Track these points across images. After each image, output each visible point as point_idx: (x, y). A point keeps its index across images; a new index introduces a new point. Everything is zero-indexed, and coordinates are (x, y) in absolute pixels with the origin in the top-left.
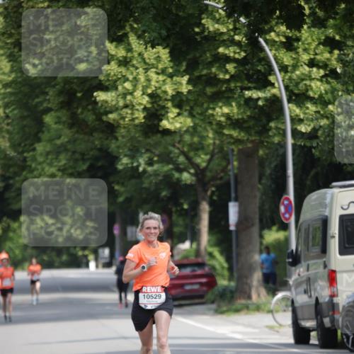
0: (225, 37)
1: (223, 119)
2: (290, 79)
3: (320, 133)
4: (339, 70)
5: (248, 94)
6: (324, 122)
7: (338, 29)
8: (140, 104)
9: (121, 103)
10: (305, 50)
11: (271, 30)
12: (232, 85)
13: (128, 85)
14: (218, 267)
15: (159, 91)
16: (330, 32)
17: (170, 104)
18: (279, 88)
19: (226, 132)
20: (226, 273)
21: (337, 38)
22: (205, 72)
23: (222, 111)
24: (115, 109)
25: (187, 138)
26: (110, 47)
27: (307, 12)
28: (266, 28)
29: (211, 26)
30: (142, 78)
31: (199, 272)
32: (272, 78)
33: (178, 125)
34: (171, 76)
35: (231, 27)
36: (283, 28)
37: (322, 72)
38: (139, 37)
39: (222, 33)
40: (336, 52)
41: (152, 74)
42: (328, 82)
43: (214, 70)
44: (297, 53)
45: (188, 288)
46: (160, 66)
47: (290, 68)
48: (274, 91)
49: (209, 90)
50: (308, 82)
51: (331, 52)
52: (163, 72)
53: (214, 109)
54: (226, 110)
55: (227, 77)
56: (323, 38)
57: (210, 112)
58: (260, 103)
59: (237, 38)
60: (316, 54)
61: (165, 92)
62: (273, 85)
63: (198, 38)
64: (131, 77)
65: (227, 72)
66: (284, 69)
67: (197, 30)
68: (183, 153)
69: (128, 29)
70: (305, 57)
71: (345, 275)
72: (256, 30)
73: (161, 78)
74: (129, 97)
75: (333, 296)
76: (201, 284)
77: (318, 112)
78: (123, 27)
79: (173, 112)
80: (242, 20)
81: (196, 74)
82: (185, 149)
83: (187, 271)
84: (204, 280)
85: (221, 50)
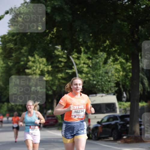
0: (61, 56)
1: (60, 78)
2: (78, 67)
3: (86, 82)
4: (91, 66)
5: (67, 71)
6: (87, 79)
7: (91, 55)
8: (38, 73)
9: (33, 73)
10: (82, 60)
11: (73, 54)
12: (63, 69)
13: (34, 68)
14: (58, 117)
15: (43, 70)
16: (89, 55)
17: (46, 73)
18: (75, 70)
19: (61, 81)
20: (61, 119)
21: (91, 57)
22: (55, 65)
23: (60, 75)
24: (31, 74)
25: (50, 82)
26: (30, 58)
27: (83, 50)
28: (72, 54)
29: (57, 53)
30: (38, 66)
31: (53, 118)
32: (73, 67)
33: (48, 79)
34: (46, 66)
35: (62, 53)
36: (76, 54)
37: (87, 66)
38: (38, 55)
39: (60, 55)
40: (90, 61)
41: (41, 65)
42: (88, 69)
43: (58, 64)
44: (80, 61)
45: (50, 123)
46: (44, 63)
47: (78, 65)
48: (74, 70)
49: (57, 70)
50: (83, 68)
51: (89, 60)
52: (44, 64)
53: (57, 75)
54: (61, 75)
55: (61, 66)
56: (87, 57)
57: (57, 76)
58: (70, 74)
59: (64, 56)
60: (85, 61)
61: (45, 70)
62: (73, 69)
63: (54, 56)
64: (35, 66)
65: (61, 65)
66: (77, 64)
67: (53, 54)
68: (49, 86)
69: (35, 53)
70: (82, 62)
71: (93, 120)
72: (69, 54)
73: (44, 66)
74: (35, 71)
75: (89, 125)
76: (54, 122)
77: (85, 76)
78: (33, 53)
79: (47, 75)
80: (66, 51)
81: (53, 65)
82: (50, 85)
83: (50, 118)
84: (54, 121)
85: (60, 59)
